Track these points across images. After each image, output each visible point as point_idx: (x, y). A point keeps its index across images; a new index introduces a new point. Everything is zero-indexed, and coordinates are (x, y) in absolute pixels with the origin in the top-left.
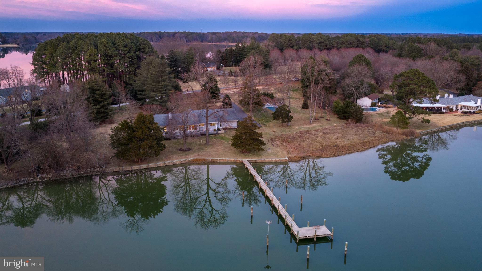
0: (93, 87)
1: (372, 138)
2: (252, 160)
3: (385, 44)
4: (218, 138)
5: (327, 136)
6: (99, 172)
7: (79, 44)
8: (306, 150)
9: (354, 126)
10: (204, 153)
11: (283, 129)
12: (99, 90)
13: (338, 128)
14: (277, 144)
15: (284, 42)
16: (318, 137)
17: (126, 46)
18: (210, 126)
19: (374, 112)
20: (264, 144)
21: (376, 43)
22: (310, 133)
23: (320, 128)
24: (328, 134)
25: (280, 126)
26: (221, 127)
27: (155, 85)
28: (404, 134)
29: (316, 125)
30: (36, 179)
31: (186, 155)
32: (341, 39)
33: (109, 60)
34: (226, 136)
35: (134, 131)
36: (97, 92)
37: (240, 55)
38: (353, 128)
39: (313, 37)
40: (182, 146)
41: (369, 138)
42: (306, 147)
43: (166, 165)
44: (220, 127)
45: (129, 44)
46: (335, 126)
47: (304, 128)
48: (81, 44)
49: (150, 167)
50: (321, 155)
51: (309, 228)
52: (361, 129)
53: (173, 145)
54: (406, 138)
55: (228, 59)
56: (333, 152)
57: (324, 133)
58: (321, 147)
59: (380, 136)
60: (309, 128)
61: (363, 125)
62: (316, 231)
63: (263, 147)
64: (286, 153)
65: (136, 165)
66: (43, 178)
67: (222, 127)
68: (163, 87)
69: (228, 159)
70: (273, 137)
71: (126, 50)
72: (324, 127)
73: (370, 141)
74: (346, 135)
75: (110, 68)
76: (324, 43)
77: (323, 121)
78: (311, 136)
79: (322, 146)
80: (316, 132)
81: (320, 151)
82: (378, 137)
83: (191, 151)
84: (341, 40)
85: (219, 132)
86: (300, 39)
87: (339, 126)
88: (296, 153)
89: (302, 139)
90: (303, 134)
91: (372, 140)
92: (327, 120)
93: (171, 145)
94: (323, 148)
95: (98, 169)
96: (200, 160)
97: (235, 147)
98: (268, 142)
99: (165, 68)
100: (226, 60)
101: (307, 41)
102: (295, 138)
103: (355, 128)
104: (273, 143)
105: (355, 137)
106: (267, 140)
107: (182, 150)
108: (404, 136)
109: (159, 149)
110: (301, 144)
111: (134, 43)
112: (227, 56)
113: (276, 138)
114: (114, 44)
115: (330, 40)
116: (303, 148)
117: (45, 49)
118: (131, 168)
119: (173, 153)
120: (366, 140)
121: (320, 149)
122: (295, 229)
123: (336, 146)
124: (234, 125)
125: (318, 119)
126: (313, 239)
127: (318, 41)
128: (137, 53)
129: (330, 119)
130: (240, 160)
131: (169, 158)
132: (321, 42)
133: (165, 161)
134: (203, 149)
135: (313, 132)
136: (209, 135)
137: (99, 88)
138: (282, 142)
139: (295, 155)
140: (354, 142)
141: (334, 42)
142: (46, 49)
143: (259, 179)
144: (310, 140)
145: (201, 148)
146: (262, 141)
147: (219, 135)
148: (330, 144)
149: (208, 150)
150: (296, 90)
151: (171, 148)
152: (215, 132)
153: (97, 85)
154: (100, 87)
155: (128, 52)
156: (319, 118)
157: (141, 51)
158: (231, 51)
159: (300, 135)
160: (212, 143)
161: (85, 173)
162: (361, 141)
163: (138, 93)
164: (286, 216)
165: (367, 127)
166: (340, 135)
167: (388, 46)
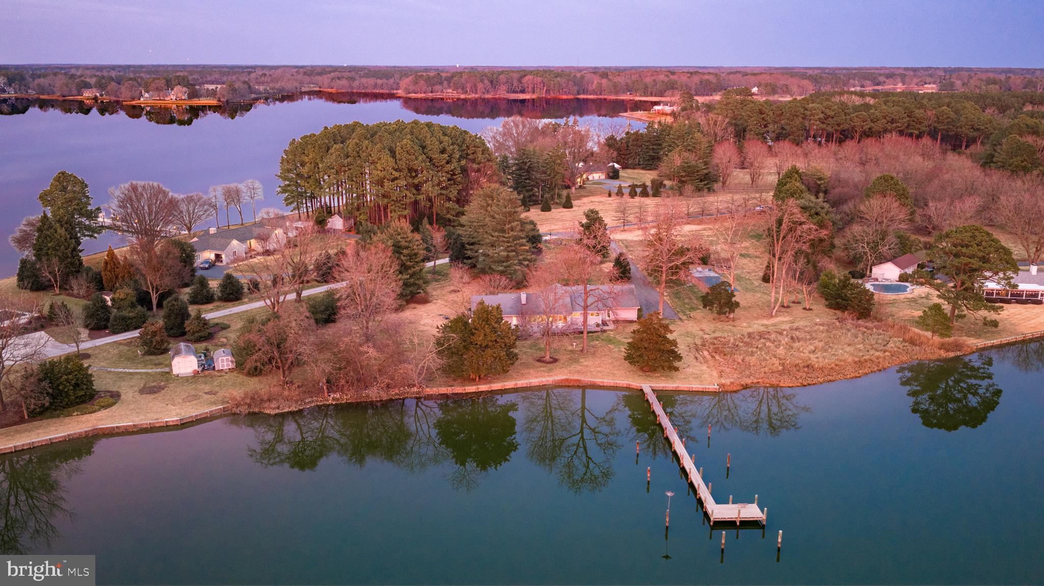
0: (399, 242)
1: (877, 354)
2: (657, 385)
3: (970, 123)
4: (603, 340)
5: (796, 345)
6: (417, 393)
7: (364, 148)
8: (753, 372)
9: (853, 324)
10: (579, 368)
11: (719, 325)
12: (407, 248)
13: (821, 328)
14: (704, 358)
15: (749, 116)
16: (777, 347)
17: (443, 151)
18: (590, 317)
19: (902, 296)
20: (679, 358)
21: (948, 120)
22: (766, 337)
23: (787, 327)
24: (799, 340)
25: (714, 319)
27: (498, 237)
28: (942, 346)
29: (782, 320)
30: (328, 401)
31: (550, 370)
32: (872, 111)
33: (413, 178)
34: (617, 337)
35: (473, 334)
36: (405, 251)
37: (655, 147)
38: (849, 330)
39: (811, 105)
40: (542, 353)
41: (872, 352)
42: (754, 366)
43: (518, 386)
44: (607, 318)
45: (449, 146)
46: (816, 324)
47: (757, 326)
48: (367, 148)
49: (493, 389)
51: (731, 506)
52: (865, 332)
53: (528, 350)
55: (629, 154)
56: (801, 377)
57: (792, 338)
58: (780, 368)
59: (896, 349)
60: (767, 326)
61: (870, 324)
62: (739, 511)
63: (677, 364)
64: (717, 375)
65: (472, 385)
66: (338, 400)
67: (610, 319)
68: (511, 240)
69: (618, 382)
70: (699, 342)
71: (443, 159)
72: (795, 325)
73: (874, 359)
74: (831, 345)
75: (415, 191)
76: (835, 119)
77: (797, 310)
78: (768, 344)
79: (783, 365)
80: (778, 335)
81: (777, 375)
82: (890, 352)
83: (557, 364)
84: (873, 114)
85: (605, 328)
86: (783, 110)
87: (823, 325)
88: (735, 376)
89: (750, 350)
90: (754, 338)
91: (878, 358)
92: (805, 309)
93: (525, 350)
94: (784, 369)
95: (416, 389)
96: (571, 380)
97: (630, 363)
98: (690, 352)
99: (516, 207)
100: (627, 155)
101: (798, 114)
102: (737, 346)
103: (853, 331)
104: (697, 355)
105: (848, 349)
106: (688, 348)
107: (543, 362)
108: (942, 352)
109: (509, 362)
110: (747, 359)
111: (458, 145)
112: (628, 146)
113: (704, 345)
114: (423, 147)
115: (848, 111)
116: (749, 366)
117: (304, 153)
119: (527, 366)
120: (867, 357)
121: (778, 371)
122: (711, 505)
123: (808, 366)
124: (632, 315)
125: (788, 307)
126: (734, 522)
127: (822, 116)
128: (463, 162)
129: (811, 308)
130: (638, 385)
131: (523, 376)
132: (827, 117)
133: (515, 379)
134: (576, 361)
135: (773, 336)
136: (589, 333)
137: (407, 244)
138: (714, 354)
139: (732, 380)
140: (844, 360)
141: (857, 116)
142: (306, 152)
143: (665, 421)
144: (763, 353)
145: (574, 357)
146: (676, 352)
147: (605, 334)
148: (797, 362)
149: (585, 363)
150: (759, 235)
151: (524, 356)
152: (599, 329)
153: (404, 238)
154: (410, 242)
155: (448, 163)
156: (791, 305)
157: (469, 159)
158: (637, 136)
159: (748, 340)
160: (592, 350)
161: (397, 394)
162: (856, 359)
163: (468, 247)
164: (699, 485)
165: (877, 328)
166: (821, 344)
167: (976, 126)
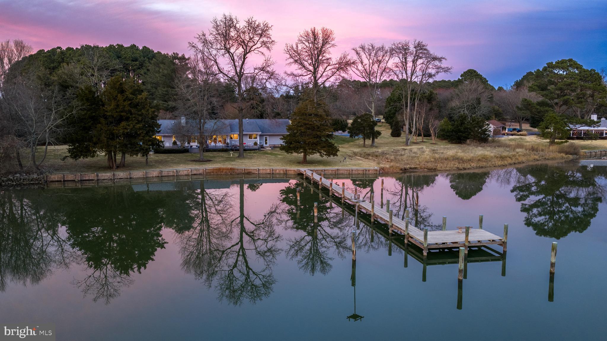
2: (315, 168)
4: (260, 153)
5: (438, 151)
6: (36, 180)
10: (233, 163)
11: (365, 149)
14: (358, 159)
16: (424, 152)
18: (248, 139)
23: (424, 147)
25: (360, 147)
26: (266, 145)
28: (561, 151)
31: (203, 164)
34: (274, 152)
43: (164, 175)
49: (132, 176)
50: (435, 167)
51: (446, 232)
53: (183, 157)
54: (566, 156)
58: (432, 160)
64: (374, 164)
65: (106, 172)
67: (268, 145)
70: (350, 154)
71: (135, 65)
77: (427, 144)
83: (211, 162)
85: (263, 149)
88: (392, 164)
92: (432, 144)
93: (180, 157)
95: (35, 176)
104: (351, 158)
106: (341, 156)
107: (196, 161)
108: (562, 154)
113: (355, 155)
118: (97, 176)
119: (179, 163)
122: (416, 233)
125: (418, 143)
129: (437, 143)
130: (296, 169)
131: (171, 167)
133: (161, 168)
145: (230, 159)
147: (262, 151)
149: (241, 161)
152: (256, 147)
156: (420, 143)
159: (395, 151)
160: (249, 157)
